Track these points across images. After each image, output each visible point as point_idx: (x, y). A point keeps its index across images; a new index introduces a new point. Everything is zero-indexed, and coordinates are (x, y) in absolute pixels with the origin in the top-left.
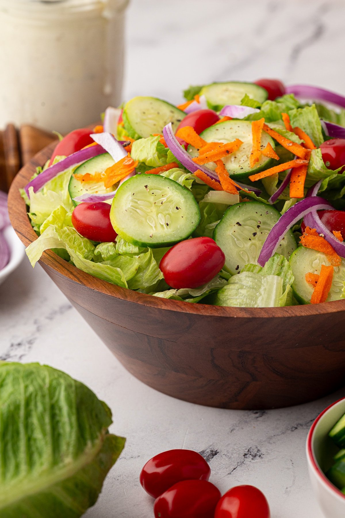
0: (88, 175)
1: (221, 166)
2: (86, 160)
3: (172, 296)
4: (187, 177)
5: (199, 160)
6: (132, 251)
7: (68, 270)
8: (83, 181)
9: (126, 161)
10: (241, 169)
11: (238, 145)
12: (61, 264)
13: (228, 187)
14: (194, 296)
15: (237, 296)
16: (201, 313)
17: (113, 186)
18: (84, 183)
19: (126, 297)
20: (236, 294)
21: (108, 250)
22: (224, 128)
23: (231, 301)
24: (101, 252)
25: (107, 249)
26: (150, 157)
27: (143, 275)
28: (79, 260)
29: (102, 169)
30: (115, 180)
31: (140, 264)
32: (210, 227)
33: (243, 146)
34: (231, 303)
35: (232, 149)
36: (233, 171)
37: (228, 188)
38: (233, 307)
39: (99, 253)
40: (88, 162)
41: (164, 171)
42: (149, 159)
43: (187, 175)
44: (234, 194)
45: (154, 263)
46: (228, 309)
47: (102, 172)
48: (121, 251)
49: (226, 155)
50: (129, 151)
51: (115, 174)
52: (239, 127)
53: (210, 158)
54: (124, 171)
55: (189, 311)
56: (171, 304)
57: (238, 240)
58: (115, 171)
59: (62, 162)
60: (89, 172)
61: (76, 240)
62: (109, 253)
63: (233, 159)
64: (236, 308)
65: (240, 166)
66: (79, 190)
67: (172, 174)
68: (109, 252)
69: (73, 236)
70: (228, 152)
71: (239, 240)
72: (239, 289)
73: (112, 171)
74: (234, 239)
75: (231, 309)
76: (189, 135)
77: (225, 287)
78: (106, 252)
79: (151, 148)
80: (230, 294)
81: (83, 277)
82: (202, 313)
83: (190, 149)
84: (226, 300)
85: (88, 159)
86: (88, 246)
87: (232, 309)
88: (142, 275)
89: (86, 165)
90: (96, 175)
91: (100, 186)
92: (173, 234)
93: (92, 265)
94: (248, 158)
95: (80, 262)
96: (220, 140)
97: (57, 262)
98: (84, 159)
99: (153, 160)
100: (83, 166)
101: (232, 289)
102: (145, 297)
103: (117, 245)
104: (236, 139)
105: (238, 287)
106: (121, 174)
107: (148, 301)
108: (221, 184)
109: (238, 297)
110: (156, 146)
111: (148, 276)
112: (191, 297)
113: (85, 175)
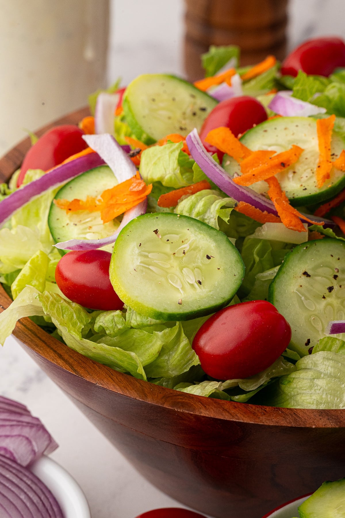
0: (77, 201)
1: (275, 187)
2: (72, 178)
3: (214, 391)
4: (224, 204)
5: (243, 180)
6: (151, 322)
7: (55, 351)
8: (69, 211)
9: (134, 185)
10: (304, 190)
11: (297, 154)
12: (43, 341)
13: (291, 221)
14: (247, 391)
15: (311, 389)
16: (261, 421)
17: (114, 220)
18: (70, 213)
19: (146, 396)
20: (311, 387)
21: (115, 323)
22: (275, 129)
23: (303, 398)
24: (103, 326)
25: (113, 320)
26: (169, 173)
27: (169, 358)
28: (72, 338)
29: (97, 192)
30: (118, 212)
31: (164, 344)
32: (263, 277)
33: (305, 155)
34: (303, 401)
35: (288, 160)
36: (292, 193)
37: (290, 223)
38: (308, 410)
39: (101, 328)
40: (76, 180)
41: (188, 195)
42: (167, 177)
43: (223, 202)
44: (300, 231)
45: (184, 342)
46: (301, 414)
47: (96, 197)
48: (134, 323)
49: (281, 169)
50: (137, 164)
51: (117, 201)
52: (297, 126)
53: (259, 176)
54: (131, 198)
55: (243, 420)
56: (215, 407)
57: (306, 300)
58: (118, 198)
59: (37, 181)
60: (78, 198)
61: (64, 311)
62: (116, 327)
63: (291, 175)
64: (313, 411)
65: (302, 185)
66: (64, 225)
67: (201, 199)
68: (116, 325)
69: (60, 305)
70: (283, 165)
71: (309, 299)
72: (314, 379)
73: (112, 196)
74: (301, 297)
75: (305, 413)
76: (224, 141)
77: (293, 375)
78: (111, 325)
79: (169, 161)
80: (301, 386)
81: (79, 363)
82: (263, 423)
83: (226, 162)
84: (295, 395)
85: (76, 176)
86: (83, 318)
87: (308, 414)
88: (167, 358)
89: (72, 185)
90: (87, 201)
91: (95, 218)
92: (211, 295)
93: (92, 346)
94: (313, 173)
95: (73, 342)
96: (270, 146)
97: (39, 337)
98: (70, 177)
99: (173, 178)
100: (68, 187)
101: (303, 379)
102: (174, 396)
103: (127, 314)
104: (294, 146)
105: (312, 376)
106: (126, 203)
107: (179, 402)
108: (279, 217)
109: (313, 391)
110: (177, 157)
111: (176, 360)
112: (242, 392)
113: (72, 201)
